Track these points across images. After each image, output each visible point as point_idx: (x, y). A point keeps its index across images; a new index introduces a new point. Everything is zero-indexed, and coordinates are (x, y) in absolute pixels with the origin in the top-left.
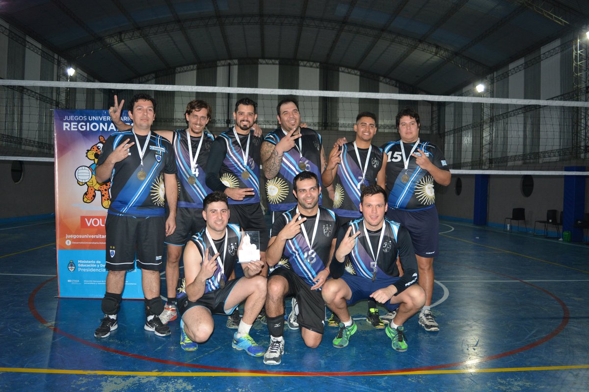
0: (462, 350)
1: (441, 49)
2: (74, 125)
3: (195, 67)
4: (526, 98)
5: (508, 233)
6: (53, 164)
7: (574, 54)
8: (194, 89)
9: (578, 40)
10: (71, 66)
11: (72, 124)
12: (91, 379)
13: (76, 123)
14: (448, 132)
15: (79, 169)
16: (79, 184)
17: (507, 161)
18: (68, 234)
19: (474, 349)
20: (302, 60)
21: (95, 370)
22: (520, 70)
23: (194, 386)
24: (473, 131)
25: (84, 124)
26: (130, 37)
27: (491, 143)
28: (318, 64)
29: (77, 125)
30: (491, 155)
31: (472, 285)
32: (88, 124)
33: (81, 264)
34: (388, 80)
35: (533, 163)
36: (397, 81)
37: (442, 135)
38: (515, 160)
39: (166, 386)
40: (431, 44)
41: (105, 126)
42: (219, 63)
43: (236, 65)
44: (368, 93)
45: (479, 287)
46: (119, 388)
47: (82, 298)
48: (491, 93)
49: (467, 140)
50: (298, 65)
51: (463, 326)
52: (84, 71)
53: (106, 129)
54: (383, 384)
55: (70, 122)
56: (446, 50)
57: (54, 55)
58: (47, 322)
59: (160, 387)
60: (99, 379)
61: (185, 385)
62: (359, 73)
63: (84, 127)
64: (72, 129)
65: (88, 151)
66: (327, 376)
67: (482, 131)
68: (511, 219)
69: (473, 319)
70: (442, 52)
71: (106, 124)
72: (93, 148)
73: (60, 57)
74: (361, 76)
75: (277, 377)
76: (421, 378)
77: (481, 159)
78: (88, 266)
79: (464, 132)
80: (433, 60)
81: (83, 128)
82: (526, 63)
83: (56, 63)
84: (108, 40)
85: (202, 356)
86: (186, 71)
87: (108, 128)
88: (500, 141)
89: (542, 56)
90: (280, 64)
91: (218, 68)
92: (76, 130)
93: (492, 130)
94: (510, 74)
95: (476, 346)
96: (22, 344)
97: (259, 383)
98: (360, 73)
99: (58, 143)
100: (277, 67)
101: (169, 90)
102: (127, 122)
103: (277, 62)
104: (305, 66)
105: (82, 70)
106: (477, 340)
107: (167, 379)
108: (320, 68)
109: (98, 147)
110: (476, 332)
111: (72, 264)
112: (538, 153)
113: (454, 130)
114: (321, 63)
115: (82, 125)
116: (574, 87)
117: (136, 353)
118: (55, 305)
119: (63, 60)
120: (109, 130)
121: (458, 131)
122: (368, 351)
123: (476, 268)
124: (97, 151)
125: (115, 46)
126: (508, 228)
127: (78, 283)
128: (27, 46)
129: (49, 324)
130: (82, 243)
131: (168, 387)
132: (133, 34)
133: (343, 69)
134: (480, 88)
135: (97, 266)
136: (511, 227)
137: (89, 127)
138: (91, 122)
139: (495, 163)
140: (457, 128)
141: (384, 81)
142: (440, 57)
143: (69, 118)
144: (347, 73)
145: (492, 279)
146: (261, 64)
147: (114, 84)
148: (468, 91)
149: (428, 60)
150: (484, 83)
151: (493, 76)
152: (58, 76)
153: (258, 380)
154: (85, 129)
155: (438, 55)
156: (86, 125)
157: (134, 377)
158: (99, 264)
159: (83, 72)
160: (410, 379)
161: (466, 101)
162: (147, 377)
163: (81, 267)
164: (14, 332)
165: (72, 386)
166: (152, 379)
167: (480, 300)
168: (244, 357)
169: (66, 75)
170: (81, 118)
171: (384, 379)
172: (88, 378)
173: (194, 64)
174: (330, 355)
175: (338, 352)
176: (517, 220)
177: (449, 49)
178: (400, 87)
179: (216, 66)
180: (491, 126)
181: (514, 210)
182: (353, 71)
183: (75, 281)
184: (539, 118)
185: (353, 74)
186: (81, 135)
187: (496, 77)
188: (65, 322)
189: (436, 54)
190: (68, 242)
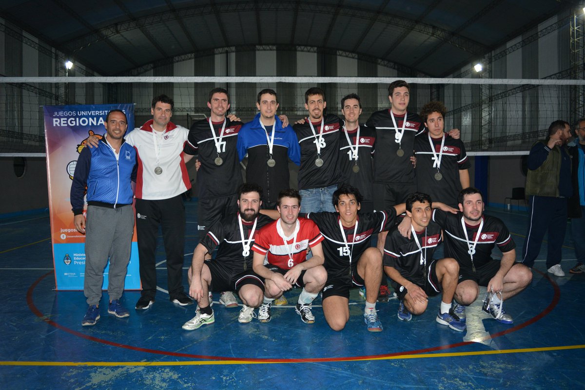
1: (437, 30)
2: (64, 121)
3: (193, 55)
4: (524, 77)
5: (509, 213)
6: (45, 159)
7: (571, 30)
8: (183, 80)
9: (575, 17)
10: (69, 60)
11: (62, 119)
12: (81, 370)
13: (66, 119)
15: (70, 164)
16: (70, 178)
17: (506, 141)
18: (63, 229)
20: (300, 45)
21: (86, 361)
22: (518, 49)
23: (180, 375)
24: (472, 111)
25: (73, 119)
26: (126, 28)
27: (490, 122)
28: (316, 48)
29: (67, 121)
30: (490, 135)
32: (77, 119)
33: (77, 257)
34: (386, 62)
36: (395, 63)
38: (514, 140)
39: (153, 375)
40: (427, 24)
41: (94, 120)
42: (216, 51)
43: (233, 52)
46: (107, 378)
47: (79, 291)
48: (489, 73)
49: (467, 120)
50: (296, 50)
52: (82, 64)
53: (95, 123)
54: (366, 369)
55: (60, 118)
56: (443, 30)
57: (51, 49)
58: (43, 316)
59: (147, 376)
60: (89, 370)
61: (171, 374)
62: (356, 57)
63: (74, 122)
64: (62, 125)
65: (79, 146)
66: (311, 362)
67: (481, 111)
68: (511, 199)
70: (439, 32)
71: (95, 119)
73: (57, 51)
74: (359, 59)
75: (262, 364)
76: (404, 363)
77: (480, 140)
79: (464, 112)
80: (429, 40)
82: (523, 41)
83: (54, 57)
84: (105, 32)
85: (190, 345)
86: (184, 60)
87: (97, 123)
88: (499, 121)
89: (539, 33)
90: (277, 50)
91: (216, 56)
92: (66, 125)
93: (491, 109)
94: (507, 53)
96: (17, 337)
97: (243, 370)
98: (358, 56)
99: (48, 139)
100: (275, 52)
101: (159, 82)
103: (275, 48)
104: (302, 51)
105: (80, 62)
107: (154, 369)
108: (318, 53)
111: (67, 257)
112: (537, 132)
113: (454, 111)
114: (318, 47)
115: (71, 121)
116: (572, 64)
117: (127, 344)
119: (61, 53)
120: (98, 124)
121: (458, 112)
122: (354, 337)
125: (111, 37)
126: (509, 207)
127: (75, 275)
128: (24, 41)
129: (45, 317)
130: (77, 236)
131: (154, 377)
132: (129, 25)
133: (341, 52)
134: (478, 68)
136: (511, 206)
137: (79, 122)
138: (80, 117)
139: (495, 143)
140: (456, 108)
141: (382, 63)
142: (437, 37)
143: (58, 114)
144: (345, 56)
146: (259, 50)
148: (466, 71)
149: (425, 41)
150: (482, 63)
151: (491, 55)
152: (56, 70)
153: (243, 368)
154: (74, 124)
155: (435, 36)
156: (75, 120)
157: (122, 367)
160: (392, 364)
161: (456, 83)
162: (135, 367)
163: (76, 260)
164: (10, 326)
165: (62, 378)
166: (140, 369)
168: (232, 345)
169: (64, 68)
170: (70, 114)
171: (368, 364)
172: (78, 369)
173: (191, 52)
174: (317, 341)
175: (324, 338)
176: (517, 199)
177: (446, 29)
178: (398, 70)
179: (214, 54)
180: (490, 106)
181: (514, 189)
182: (350, 54)
183: (72, 274)
184: (537, 97)
185: (351, 57)
186: (71, 130)
187: (494, 56)
188: (60, 315)
189: (433, 34)
190: (63, 236)
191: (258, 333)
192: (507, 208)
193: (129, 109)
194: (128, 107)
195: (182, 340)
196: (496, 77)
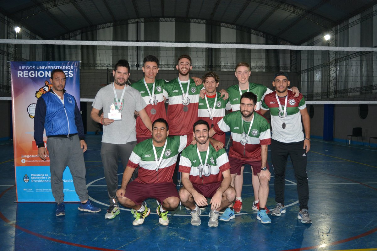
0: (319, 236)
1: (297, 8)
2: (26, 73)
3: (112, 24)
4: (362, 46)
5: (350, 146)
6: (10, 102)
8: (114, 44)
10: (17, 26)
11: (24, 72)
13: (27, 72)
14: (303, 70)
15: (30, 106)
16: (30, 117)
17: (347, 92)
18: (23, 155)
19: (328, 236)
20: (193, 18)
22: (357, 24)
24: (322, 70)
25: (33, 72)
26: (62, 2)
27: (336, 79)
28: (205, 21)
30: (336, 88)
31: (324, 187)
32: (36, 72)
33: (33, 177)
34: (257, 32)
35: (368, 93)
36: (264, 33)
37: (298, 73)
38: (354, 92)
40: (289, 4)
41: (49, 73)
42: (129, 21)
43: (142, 22)
44: (244, 45)
45: (329, 188)
47: (35, 203)
48: (336, 42)
49: (318, 76)
50: (190, 22)
51: (317, 218)
55: (23, 71)
56: (301, 9)
57: (4, 17)
58: (10, 222)
62: (235, 28)
64: (25, 76)
65: (37, 92)
67: (329, 70)
68: (352, 136)
69: (326, 213)
70: (298, 10)
72: (41, 90)
73: (9, 18)
74: (237, 29)
77: (328, 92)
78: (39, 178)
79: (316, 70)
80: (291, 16)
81: (33, 75)
82: (361, 18)
83: (6, 23)
84: (46, 5)
85: (127, 244)
86: (105, 28)
89: (374, 13)
90: (176, 21)
91: (129, 25)
92: (28, 76)
93: (337, 68)
94: (350, 27)
95: (329, 233)
98: (237, 27)
99: (14, 87)
100: (174, 23)
102: (65, 70)
103: (174, 20)
104: (195, 22)
106: (330, 229)
108: (206, 24)
109: (44, 89)
110: (328, 222)
111: (26, 177)
112: (372, 86)
113: (308, 69)
114: (206, 20)
115: (32, 73)
117: (78, 243)
118: (15, 208)
119: (12, 20)
121: (311, 70)
122: (249, 238)
123: (327, 174)
124: (43, 92)
125: (51, 9)
126: (350, 142)
127: (31, 191)
129: (11, 223)
130: (34, 161)
133: (223, 24)
134: (327, 37)
135: (45, 178)
137: (38, 74)
138: (38, 71)
139: (339, 94)
140: (310, 68)
141: (255, 33)
142: (296, 14)
143: (21, 68)
144: (226, 27)
145: (339, 182)
146: (162, 21)
147: (54, 41)
148: (318, 40)
149: (288, 17)
150: (330, 34)
151: (337, 28)
154: (34, 76)
155: (295, 13)
156: (35, 73)
158: (46, 176)
159: (26, 29)
161: (318, 50)
163: (33, 179)
167: (330, 199)
168: (159, 245)
169: (14, 32)
170: (31, 68)
173: (110, 22)
174: (222, 241)
175: (227, 239)
176: (356, 136)
177: (304, 8)
178: (266, 38)
179: (128, 24)
180: (336, 66)
181: (354, 129)
182: (231, 25)
183: (29, 189)
184: (372, 61)
185: (231, 28)
186: (31, 80)
187: (339, 29)
188: (23, 221)
189: (294, 12)
190: (23, 161)
191: (177, 235)
192: (349, 143)
193: (76, 65)
194: (76, 63)
195: (120, 240)
196: (340, 46)
